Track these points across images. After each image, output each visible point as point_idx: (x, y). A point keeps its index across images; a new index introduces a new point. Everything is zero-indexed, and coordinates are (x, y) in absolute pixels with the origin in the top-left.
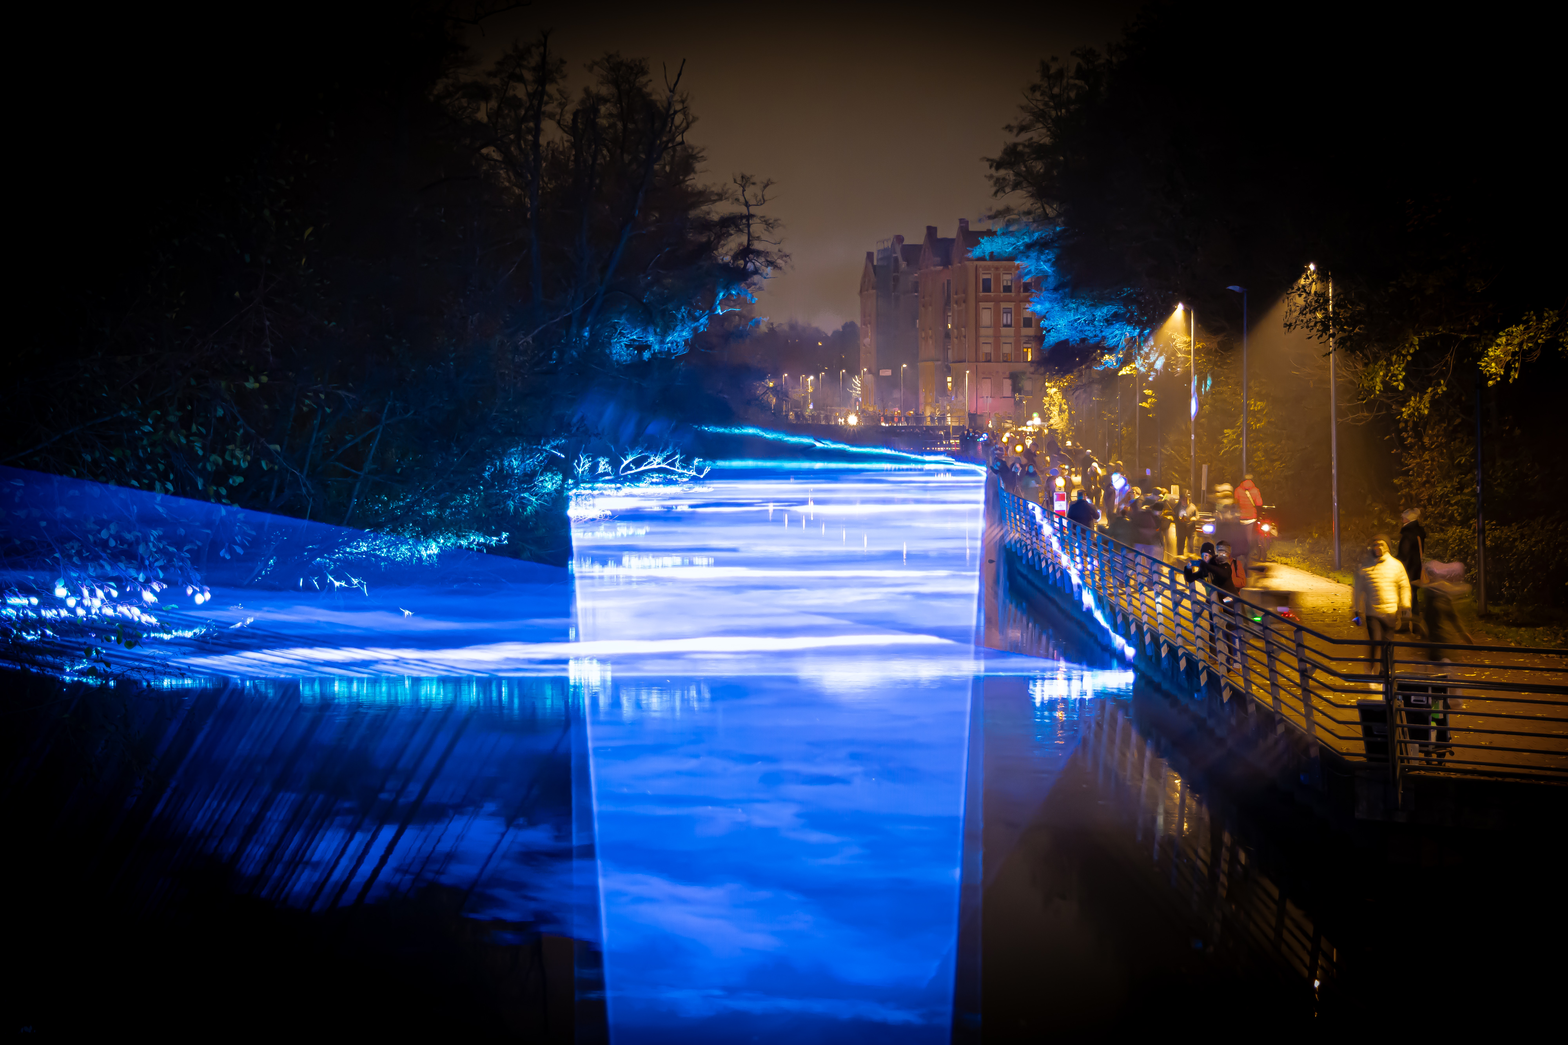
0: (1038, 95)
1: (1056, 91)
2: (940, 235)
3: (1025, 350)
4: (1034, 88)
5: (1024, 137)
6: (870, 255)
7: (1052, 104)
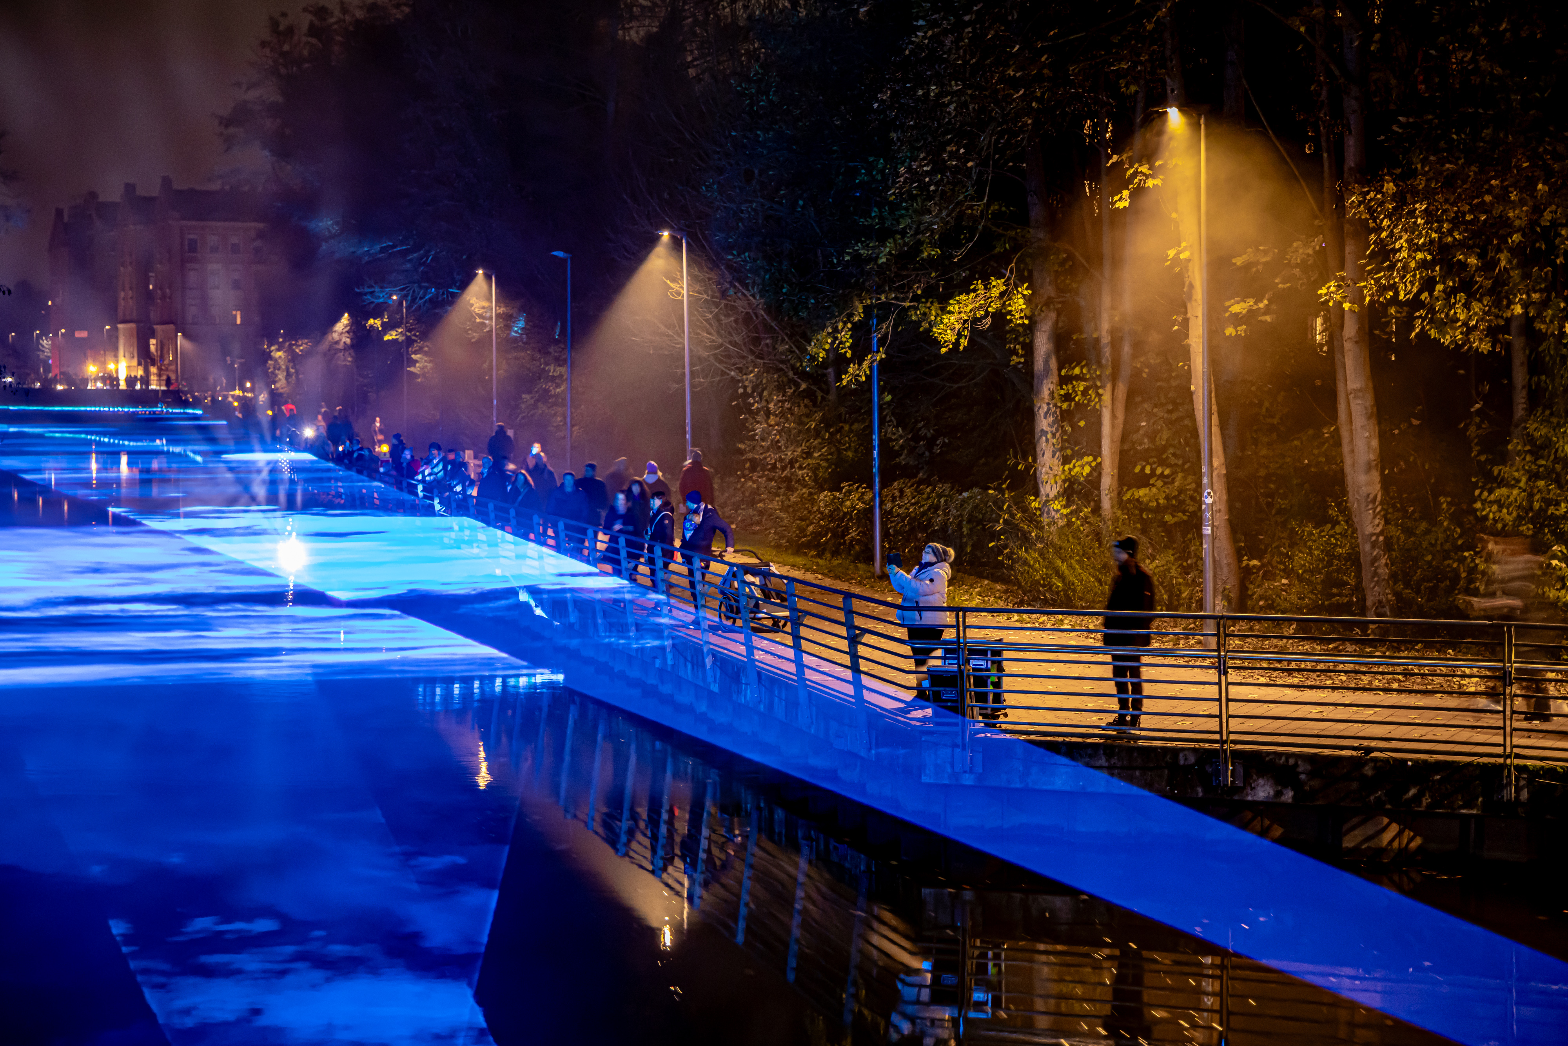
0: (267, 51)
1: (286, 48)
2: (140, 192)
3: (234, 313)
4: (263, 44)
5: (253, 95)
6: (59, 213)
7: (281, 61)
